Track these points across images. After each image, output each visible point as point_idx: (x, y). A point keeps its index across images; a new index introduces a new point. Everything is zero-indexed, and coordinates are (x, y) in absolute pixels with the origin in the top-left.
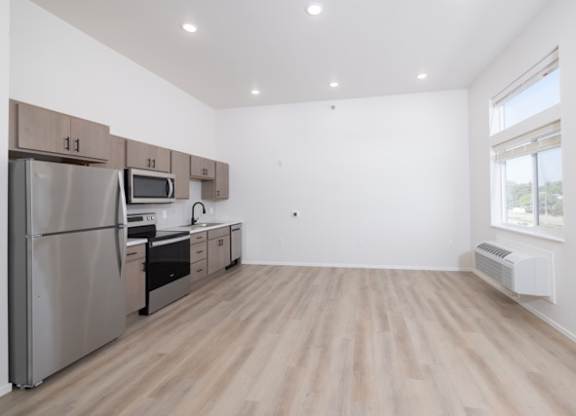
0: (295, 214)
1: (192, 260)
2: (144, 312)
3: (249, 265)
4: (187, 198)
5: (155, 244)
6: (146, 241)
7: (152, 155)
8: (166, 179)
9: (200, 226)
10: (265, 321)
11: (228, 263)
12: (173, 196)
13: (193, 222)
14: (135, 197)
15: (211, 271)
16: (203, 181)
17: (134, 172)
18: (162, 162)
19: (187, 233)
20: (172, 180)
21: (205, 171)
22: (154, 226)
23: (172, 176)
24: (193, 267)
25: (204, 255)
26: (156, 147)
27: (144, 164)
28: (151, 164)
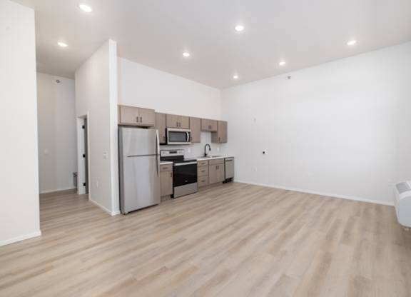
0: (264, 153)
1: (198, 175)
2: (172, 196)
3: (237, 183)
4: (199, 142)
5: (177, 164)
6: (172, 163)
7: (178, 120)
8: (185, 133)
9: (209, 157)
10: (220, 210)
11: (223, 180)
12: (189, 141)
13: (205, 155)
14: (170, 141)
15: (211, 182)
16: (212, 132)
17: (169, 129)
18: (184, 124)
19: (195, 161)
20: (189, 133)
21: (210, 127)
22: (183, 156)
23: (190, 131)
24: (199, 179)
25: (206, 173)
26: (181, 116)
27: (175, 125)
28: (178, 125)
